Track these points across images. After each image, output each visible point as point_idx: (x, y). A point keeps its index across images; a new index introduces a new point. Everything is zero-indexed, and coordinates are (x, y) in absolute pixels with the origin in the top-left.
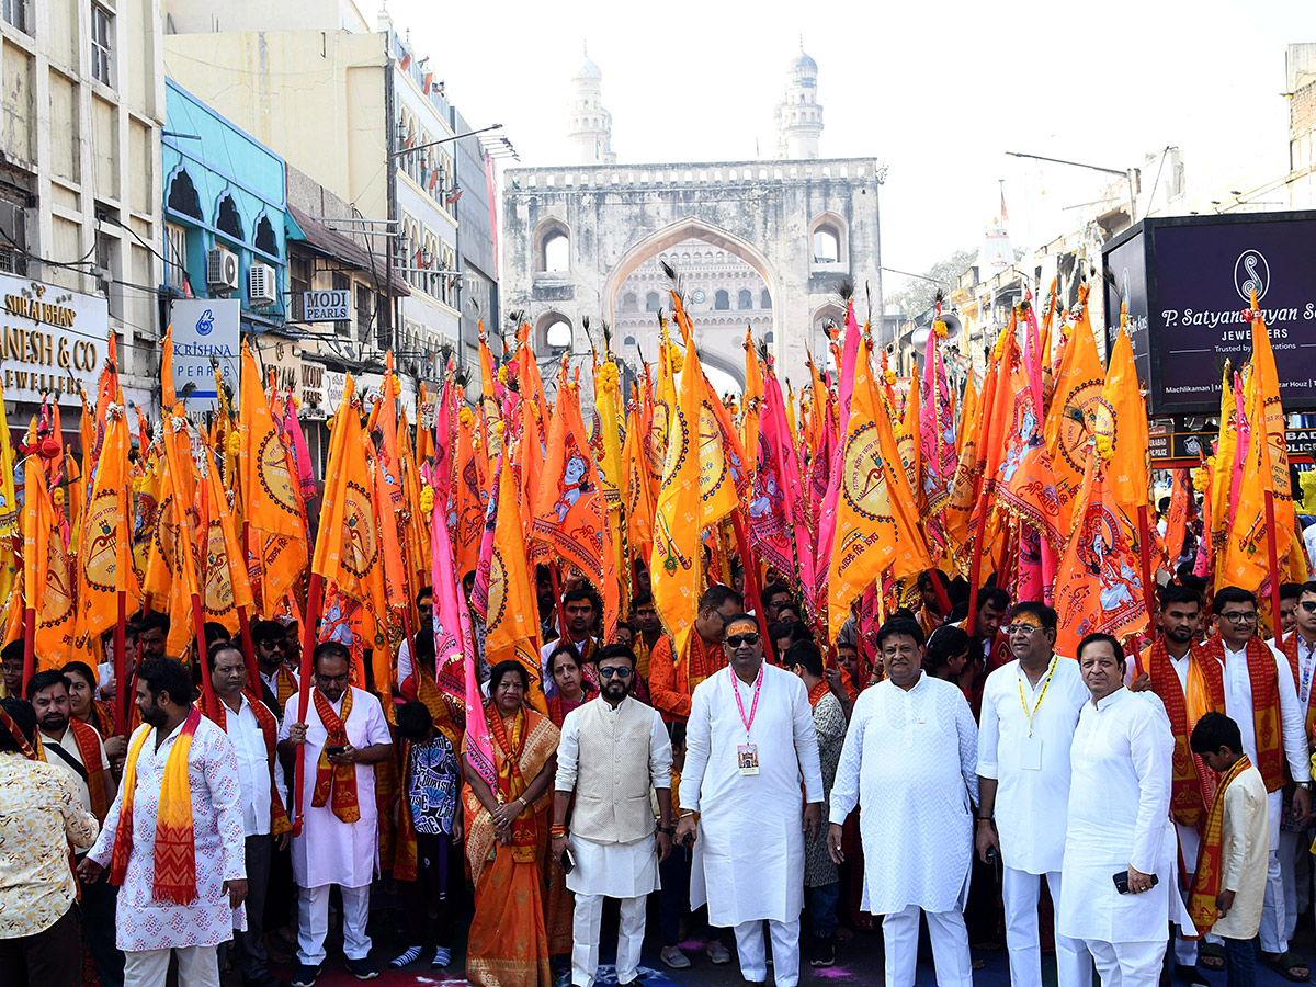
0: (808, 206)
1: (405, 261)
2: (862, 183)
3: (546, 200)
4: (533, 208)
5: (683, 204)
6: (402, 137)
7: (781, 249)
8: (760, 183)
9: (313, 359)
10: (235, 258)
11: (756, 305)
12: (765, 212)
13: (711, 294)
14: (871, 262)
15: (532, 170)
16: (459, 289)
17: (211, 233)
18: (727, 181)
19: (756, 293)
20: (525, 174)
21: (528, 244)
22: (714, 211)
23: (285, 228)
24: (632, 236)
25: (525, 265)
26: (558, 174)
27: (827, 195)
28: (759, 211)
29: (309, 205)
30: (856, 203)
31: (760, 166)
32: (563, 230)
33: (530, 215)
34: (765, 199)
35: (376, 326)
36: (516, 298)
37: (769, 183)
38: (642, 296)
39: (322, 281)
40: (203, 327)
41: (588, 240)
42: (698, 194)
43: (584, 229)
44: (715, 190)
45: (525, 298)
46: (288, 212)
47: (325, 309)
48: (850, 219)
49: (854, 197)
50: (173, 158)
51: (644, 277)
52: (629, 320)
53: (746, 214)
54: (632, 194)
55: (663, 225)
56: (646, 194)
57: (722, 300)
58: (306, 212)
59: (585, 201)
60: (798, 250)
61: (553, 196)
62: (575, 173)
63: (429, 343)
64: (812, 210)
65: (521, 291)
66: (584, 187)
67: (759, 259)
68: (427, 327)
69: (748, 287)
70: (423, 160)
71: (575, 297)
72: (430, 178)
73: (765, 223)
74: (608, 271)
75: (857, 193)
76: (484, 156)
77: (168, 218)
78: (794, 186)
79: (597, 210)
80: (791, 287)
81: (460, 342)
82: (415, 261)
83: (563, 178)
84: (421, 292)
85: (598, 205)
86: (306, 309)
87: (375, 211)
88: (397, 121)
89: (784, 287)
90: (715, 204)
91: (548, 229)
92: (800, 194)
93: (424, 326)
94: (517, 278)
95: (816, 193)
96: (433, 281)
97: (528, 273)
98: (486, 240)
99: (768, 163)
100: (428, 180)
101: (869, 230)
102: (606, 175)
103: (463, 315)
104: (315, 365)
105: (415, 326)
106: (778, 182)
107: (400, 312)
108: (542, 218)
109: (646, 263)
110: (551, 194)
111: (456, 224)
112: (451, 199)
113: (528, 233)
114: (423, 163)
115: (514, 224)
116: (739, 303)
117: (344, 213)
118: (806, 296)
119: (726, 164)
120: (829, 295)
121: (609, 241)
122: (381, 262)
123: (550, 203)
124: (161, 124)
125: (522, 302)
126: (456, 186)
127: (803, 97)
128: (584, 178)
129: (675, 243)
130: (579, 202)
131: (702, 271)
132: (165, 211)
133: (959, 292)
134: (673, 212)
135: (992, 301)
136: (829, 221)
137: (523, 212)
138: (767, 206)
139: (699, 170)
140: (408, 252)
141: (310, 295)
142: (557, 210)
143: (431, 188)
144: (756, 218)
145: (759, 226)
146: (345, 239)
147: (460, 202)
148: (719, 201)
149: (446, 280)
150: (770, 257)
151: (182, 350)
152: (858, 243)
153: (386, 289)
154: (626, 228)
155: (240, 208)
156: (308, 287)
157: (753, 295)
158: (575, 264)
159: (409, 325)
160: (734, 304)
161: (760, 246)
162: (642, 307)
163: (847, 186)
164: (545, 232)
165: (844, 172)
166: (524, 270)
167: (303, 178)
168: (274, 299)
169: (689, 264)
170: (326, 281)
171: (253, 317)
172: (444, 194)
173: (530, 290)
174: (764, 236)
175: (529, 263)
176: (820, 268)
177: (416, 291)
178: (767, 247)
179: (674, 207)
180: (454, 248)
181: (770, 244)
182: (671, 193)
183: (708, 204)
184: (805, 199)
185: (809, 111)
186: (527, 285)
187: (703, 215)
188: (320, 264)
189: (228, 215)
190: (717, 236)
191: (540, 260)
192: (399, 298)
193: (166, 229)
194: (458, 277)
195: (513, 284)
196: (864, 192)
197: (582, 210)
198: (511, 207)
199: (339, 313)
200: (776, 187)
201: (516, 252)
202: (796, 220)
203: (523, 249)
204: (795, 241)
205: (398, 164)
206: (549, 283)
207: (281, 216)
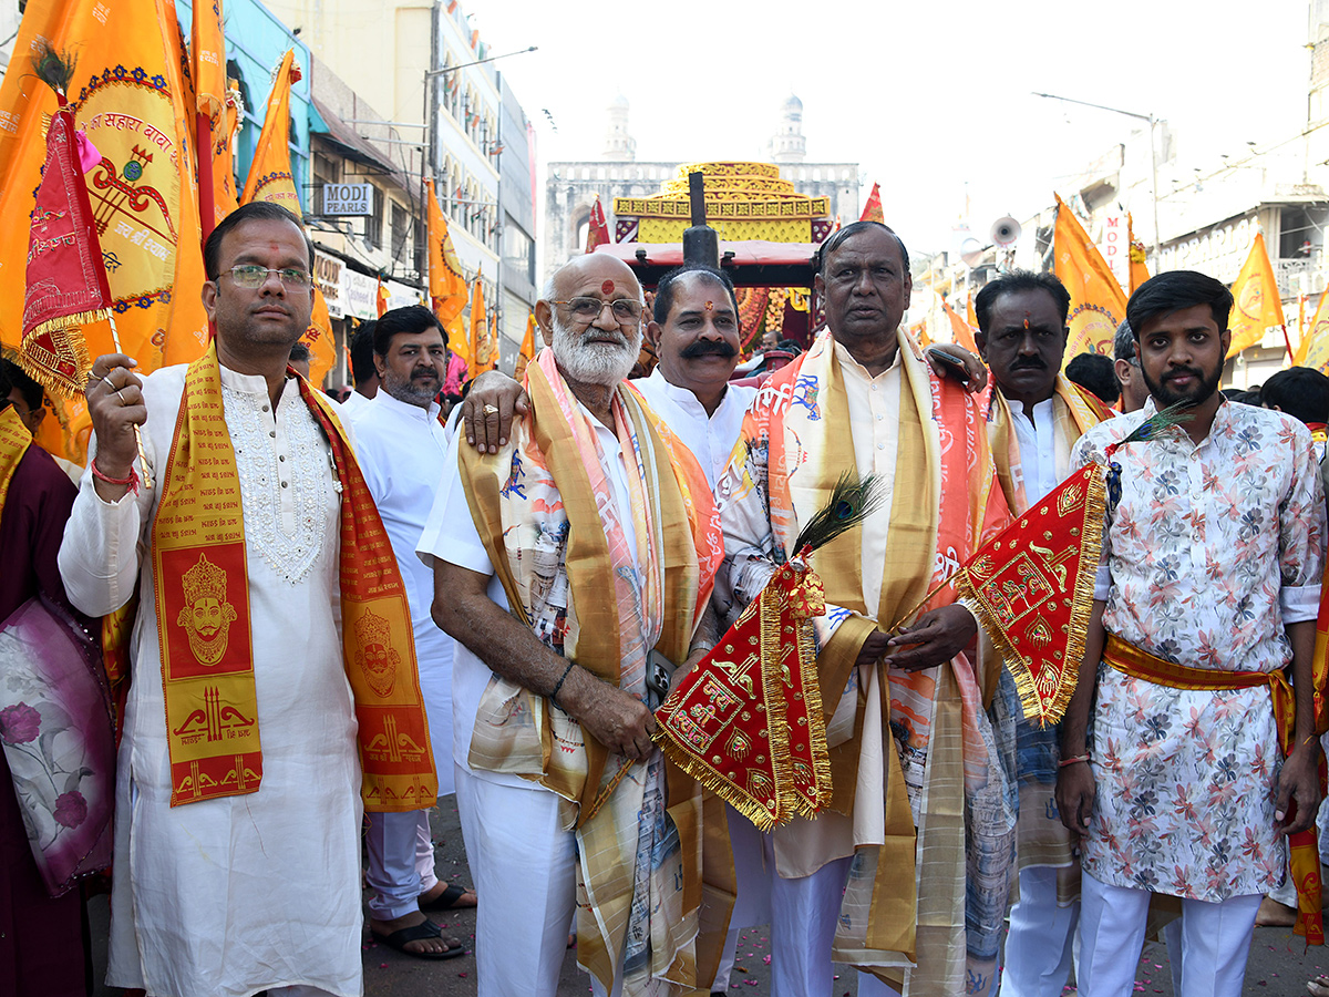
3: (582, 189)
4: (571, 196)
15: (570, 164)
16: (499, 235)
20: (565, 167)
21: (566, 226)
23: (309, 119)
26: (592, 167)
29: (338, 105)
33: (568, 201)
46: (312, 103)
47: (346, 203)
58: (335, 111)
61: (587, 186)
62: (607, 167)
70: (467, 106)
76: (527, 126)
82: (456, 197)
83: (596, 172)
84: (461, 228)
86: (326, 202)
87: (414, 136)
91: (583, 214)
96: (473, 221)
97: (565, 250)
98: (527, 201)
103: (503, 261)
108: (578, 204)
111: (498, 177)
112: (495, 152)
113: (565, 216)
115: (554, 208)
123: (585, 191)
126: (499, 142)
127: (791, 129)
137: (562, 198)
140: (449, 187)
143: (475, 135)
147: (502, 156)
164: (579, 216)
166: (561, 246)
167: (332, 77)
172: (488, 146)
175: (566, 242)
177: (457, 225)
180: (496, 198)
185: (795, 140)
194: (498, 226)
198: (552, 193)
201: (555, 232)
203: (561, 229)
207: (304, 106)
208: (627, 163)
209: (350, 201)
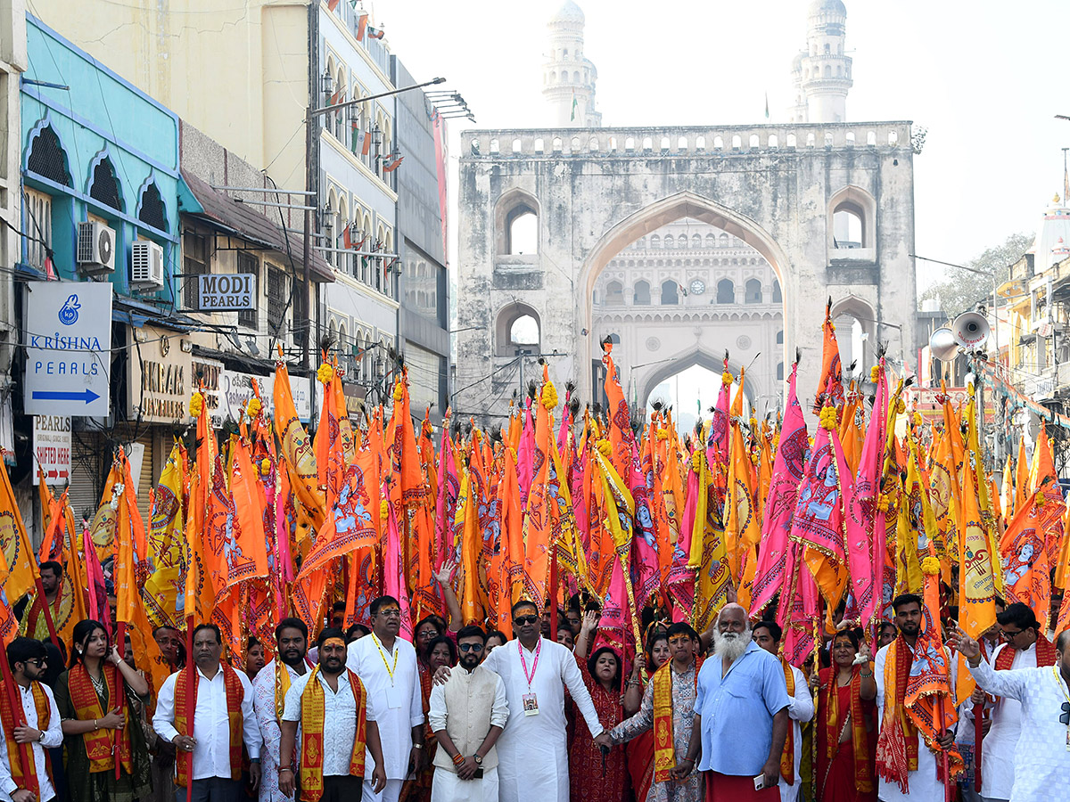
0: (828, 179)
1: (330, 240)
2: (894, 151)
3: (512, 169)
4: (495, 179)
5: (675, 176)
6: (328, 92)
7: (793, 231)
8: (769, 151)
9: (208, 355)
10: (112, 233)
11: (767, 298)
12: (775, 186)
13: (712, 284)
14: (902, 248)
15: (494, 132)
16: (398, 274)
17: (82, 203)
18: (729, 148)
19: (766, 284)
20: (486, 138)
21: (489, 222)
22: (713, 185)
23: (178, 198)
24: (613, 214)
25: (484, 247)
26: (525, 137)
27: (850, 166)
28: (768, 185)
29: (208, 171)
30: (885, 176)
31: (770, 131)
32: (531, 205)
33: (492, 187)
34: (775, 170)
35: (291, 317)
36: (474, 286)
37: (780, 151)
38: (629, 286)
39: (224, 262)
40: (68, 315)
41: (561, 219)
42: (694, 164)
43: (556, 205)
44: (715, 160)
45: (484, 286)
46: (182, 179)
47: (225, 296)
48: (877, 195)
49: (883, 169)
50: (35, 112)
51: (632, 263)
52: (613, 314)
53: (752, 188)
54: (615, 163)
55: (651, 200)
56: (631, 164)
57: (725, 291)
58: (204, 178)
59: (558, 170)
60: (814, 232)
62: (547, 137)
63: (359, 340)
64: (832, 184)
65: (480, 278)
66: (557, 154)
67: (767, 243)
68: (356, 320)
69: (757, 276)
70: (354, 120)
71: (545, 286)
72: (363, 142)
73: (775, 199)
74: (584, 255)
75: (887, 164)
76: (432, 115)
77: (28, 183)
78: (810, 155)
79: (573, 182)
80: (804, 276)
81: (397, 337)
82: (342, 240)
83: (532, 143)
84: (349, 278)
85: (573, 176)
86: (201, 295)
87: (292, 179)
88: (322, 71)
89: (796, 277)
90: (714, 176)
91: (513, 204)
92: (818, 165)
93: (352, 318)
94: (474, 261)
95: (837, 165)
96: (364, 265)
97: (489, 257)
98: (434, 216)
99: (779, 127)
100: (360, 144)
101: (901, 209)
102: (583, 140)
103: (403, 306)
104: (209, 362)
105: (340, 317)
106: (792, 150)
107: (322, 301)
108: (506, 191)
109: (635, 245)
110: (518, 162)
111: (396, 197)
112: (390, 166)
113: (489, 209)
114: (354, 123)
115: (472, 197)
116: (746, 295)
117: (253, 182)
118: (823, 289)
119: (728, 128)
120: (851, 287)
121: (585, 218)
122: (297, 240)
123: (516, 172)
124: (19, 70)
125: (480, 291)
126: (395, 151)
127: (828, 47)
128: (557, 143)
129: (666, 222)
130: (550, 172)
131: (702, 256)
132: (24, 174)
133: (1009, 285)
134: (663, 186)
135: (1048, 296)
136: (852, 198)
137: (483, 183)
138: (777, 179)
139: (695, 135)
140: (334, 230)
141: (206, 279)
142: (524, 181)
143: (364, 153)
144: (764, 193)
145: (767, 203)
146: (253, 213)
147: (401, 170)
148: (719, 172)
149: (382, 264)
150: (779, 241)
151: (41, 342)
152: (887, 225)
153: (303, 272)
154: (607, 204)
155: (120, 173)
156: (205, 269)
157: (763, 286)
158: (545, 246)
159: (333, 317)
160: (739, 297)
161: (768, 227)
162: (629, 299)
163: (875, 155)
164: (509, 207)
165: (871, 138)
166: (483, 253)
167: (201, 138)
168: (161, 282)
169: (684, 248)
170: (229, 263)
171: (134, 304)
172: (381, 160)
173: (490, 276)
174: (773, 215)
175: (489, 245)
176: (840, 254)
177: (343, 275)
178: (776, 228)
179: (664, 180)
180: (392, 225)
181: (781, 224)
182: (660, 162)
183: (706, 176)
184: (823, 171)
185: (834, 64)
186: (487, 271)
187: (700, 188)
188: (221, 242)
189: (105, 181)
190: (717, 215)
191: (503, 241)
192: (321, 284)
193: (25, 198)
194: (396, 260)
195: (469, 270)
196: (896, 163)
197: (554, 181)
198: (469, 176)
199: (241, 300)
200: (788, 157)
201: (474, 231)
202: (813, 196)
203: (483, 227)
204: (811, 221)
205: (322, 123)
206: (513, 269)
207: (173, 183)
208: (577, 131)
209: (229, 293)
